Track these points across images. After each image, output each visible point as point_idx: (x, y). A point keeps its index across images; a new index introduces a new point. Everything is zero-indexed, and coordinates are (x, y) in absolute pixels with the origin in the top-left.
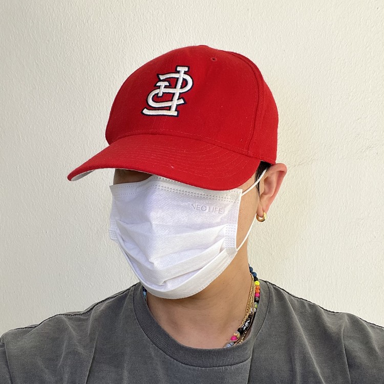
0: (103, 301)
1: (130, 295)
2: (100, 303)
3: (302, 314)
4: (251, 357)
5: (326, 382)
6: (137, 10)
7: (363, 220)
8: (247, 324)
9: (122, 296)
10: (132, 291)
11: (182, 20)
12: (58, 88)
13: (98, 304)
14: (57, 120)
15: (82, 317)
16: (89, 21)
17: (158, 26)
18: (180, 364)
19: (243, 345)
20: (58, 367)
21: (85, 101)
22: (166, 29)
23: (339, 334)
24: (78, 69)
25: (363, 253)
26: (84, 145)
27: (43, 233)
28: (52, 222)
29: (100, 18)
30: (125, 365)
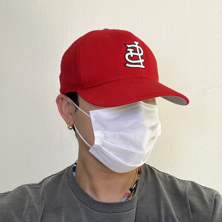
0: (50, 177)
1: (66, 173)
2: (47, 178)
3: (165, 182)
4: (136, 207)
5: (178, 220)
6: (74, 7)
7: (206, 131)
8: (135, 185)
9: (61, 174)
10: (66, 170)
11: (100, 13)
12: (28, 52)
13: (46, 178)
14: (27, 71)
15: (37, 186)
16: (46, 14)
17: (86, 16)
18: (95, 211)
19: (132, 200)
20: (23, 215)
21: (44, 60)
22: (91, 18)
23: (185, 193)
24: (39, 41)
26: (43, 86)
27: (18, 137)
28: (24, 131)
29: (53, 12)
30: (63, 213)
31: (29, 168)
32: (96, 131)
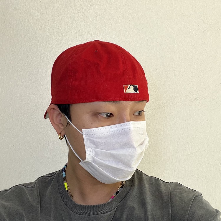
6: (69, 22)
7: (193, 140)
11: (94, 28)
12: (23, 63)
14: (22, 81)
16: (42, 27)
17: (80, 31)
21: (39, 71)
22: (85, 32)
24: (35, 53)
25: (193, 158)
26: (37, 95)
27: (11, 146)
28: (17, 140)
29: (49, 26)
30: (52, 214)
31: (21, 178)
32: (88, 149)
